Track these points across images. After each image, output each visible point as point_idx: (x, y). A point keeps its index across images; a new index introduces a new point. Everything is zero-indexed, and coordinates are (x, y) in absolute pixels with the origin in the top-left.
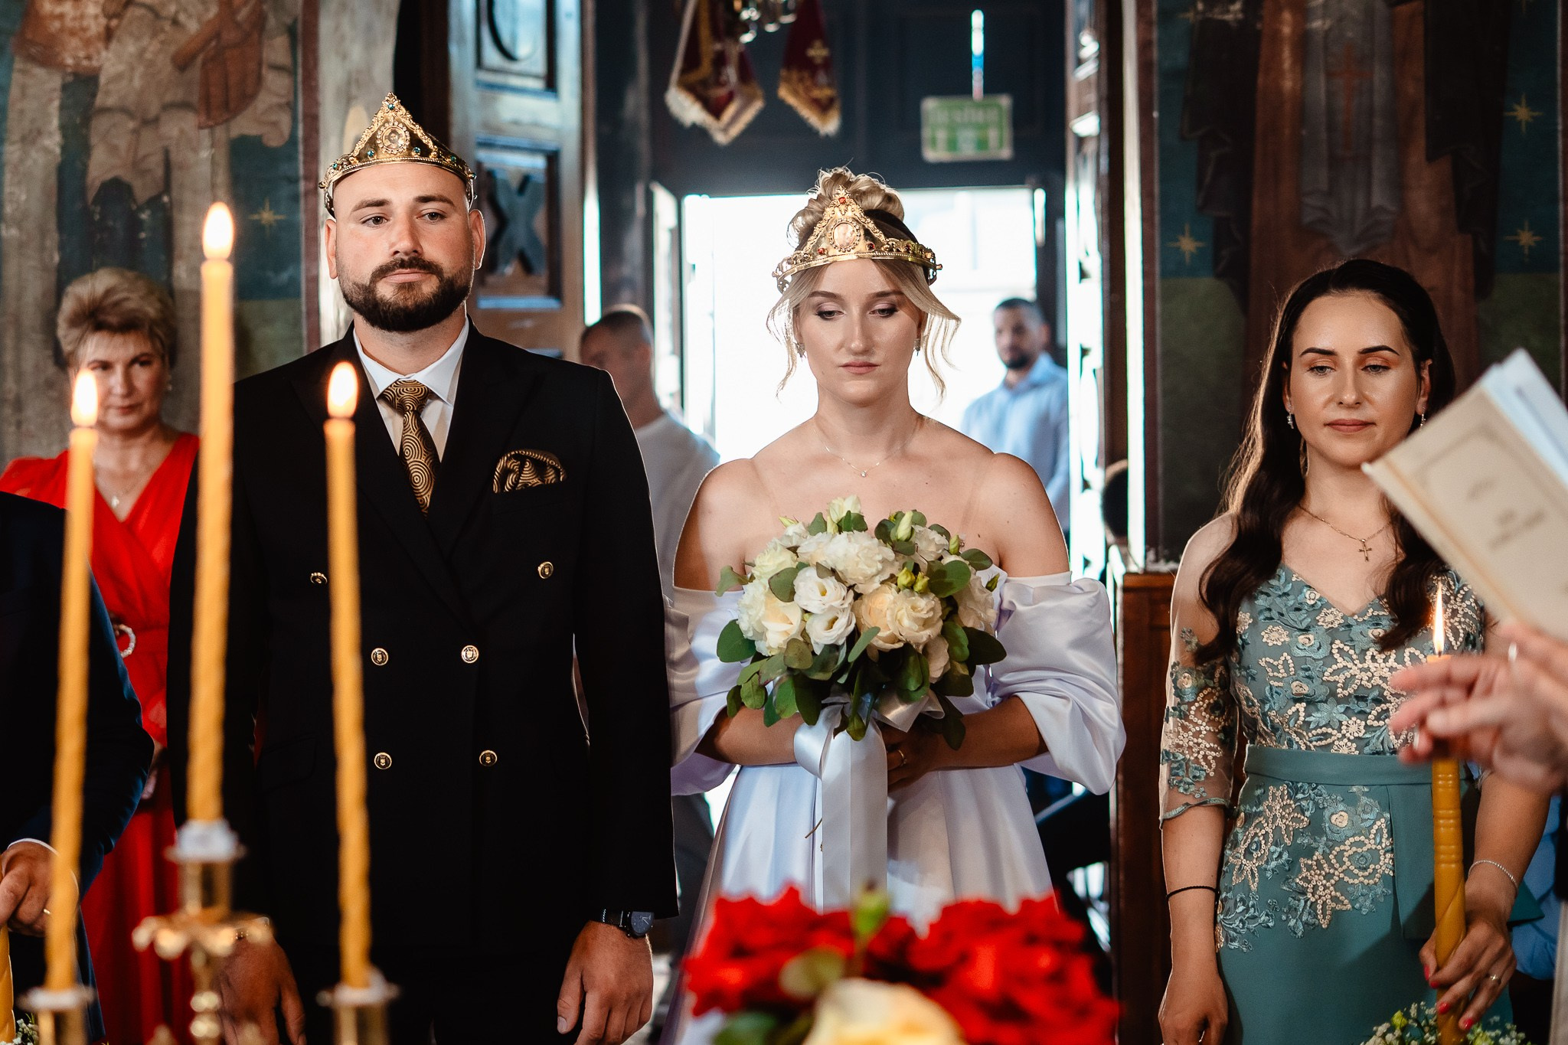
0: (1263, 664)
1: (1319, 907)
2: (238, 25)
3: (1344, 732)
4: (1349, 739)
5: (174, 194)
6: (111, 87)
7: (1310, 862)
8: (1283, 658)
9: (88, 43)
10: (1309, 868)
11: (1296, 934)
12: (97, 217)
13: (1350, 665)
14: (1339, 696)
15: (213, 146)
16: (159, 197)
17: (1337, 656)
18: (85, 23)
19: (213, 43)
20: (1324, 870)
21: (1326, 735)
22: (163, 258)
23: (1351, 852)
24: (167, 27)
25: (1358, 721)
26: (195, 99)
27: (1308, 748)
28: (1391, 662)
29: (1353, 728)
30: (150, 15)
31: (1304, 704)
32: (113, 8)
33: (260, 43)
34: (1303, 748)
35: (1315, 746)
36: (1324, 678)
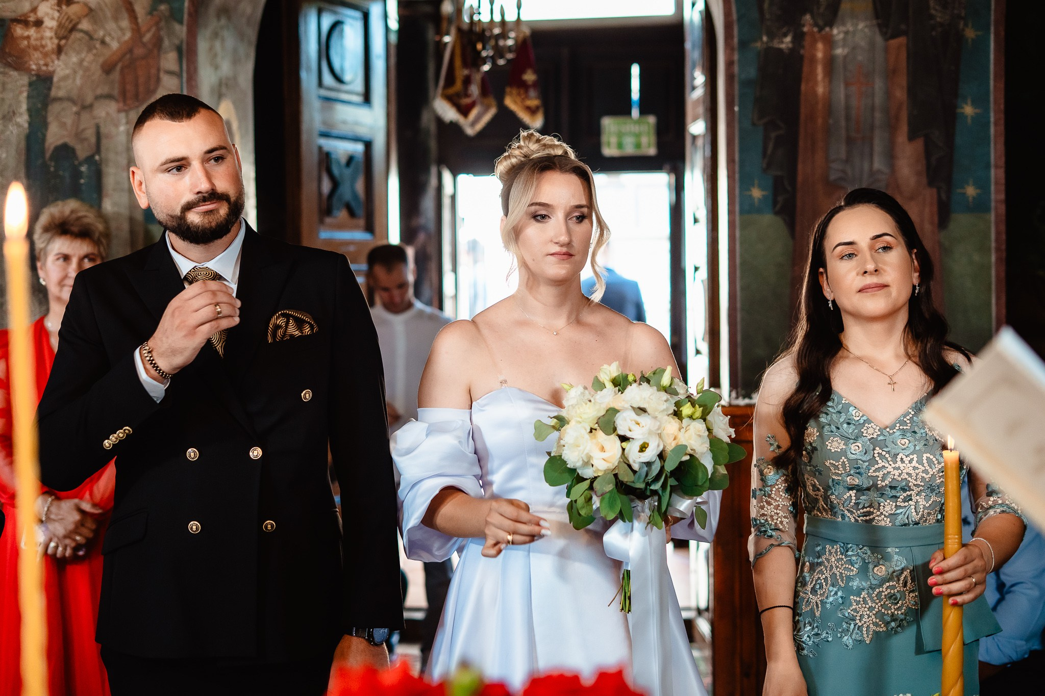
0: (828, 464)
1: (865, 629)
2: (144, 45)
3: (882, 510)
4: (885, 515)
5: (103, 155)
6: (62, 84)
7: (858, 599)
8: (842, 460)
9: (46, 55)
10: (858, 603)
11: (848, 646)
12: (52, 169)
13: (887, 465)
14: (879, 486)
15: (127, 123)
16: (92, 156)
17: (877, 459)
18: (44, 43)
19: (128, 56)
20: (868, 604)
21: (870, 513)
22: (95, 196)
23: (886, 593)
24: (98, 45)
25: (891, 503)
26: (116, 92)
27: (856, 521)
28: (914, 463)
29: (888, 508)
30: (87, 38)
31: (855, 491)
32: (62, 32)
33: (159, 55)
34: (853, 520)
35: (862, 520)
36: (869, 474)
